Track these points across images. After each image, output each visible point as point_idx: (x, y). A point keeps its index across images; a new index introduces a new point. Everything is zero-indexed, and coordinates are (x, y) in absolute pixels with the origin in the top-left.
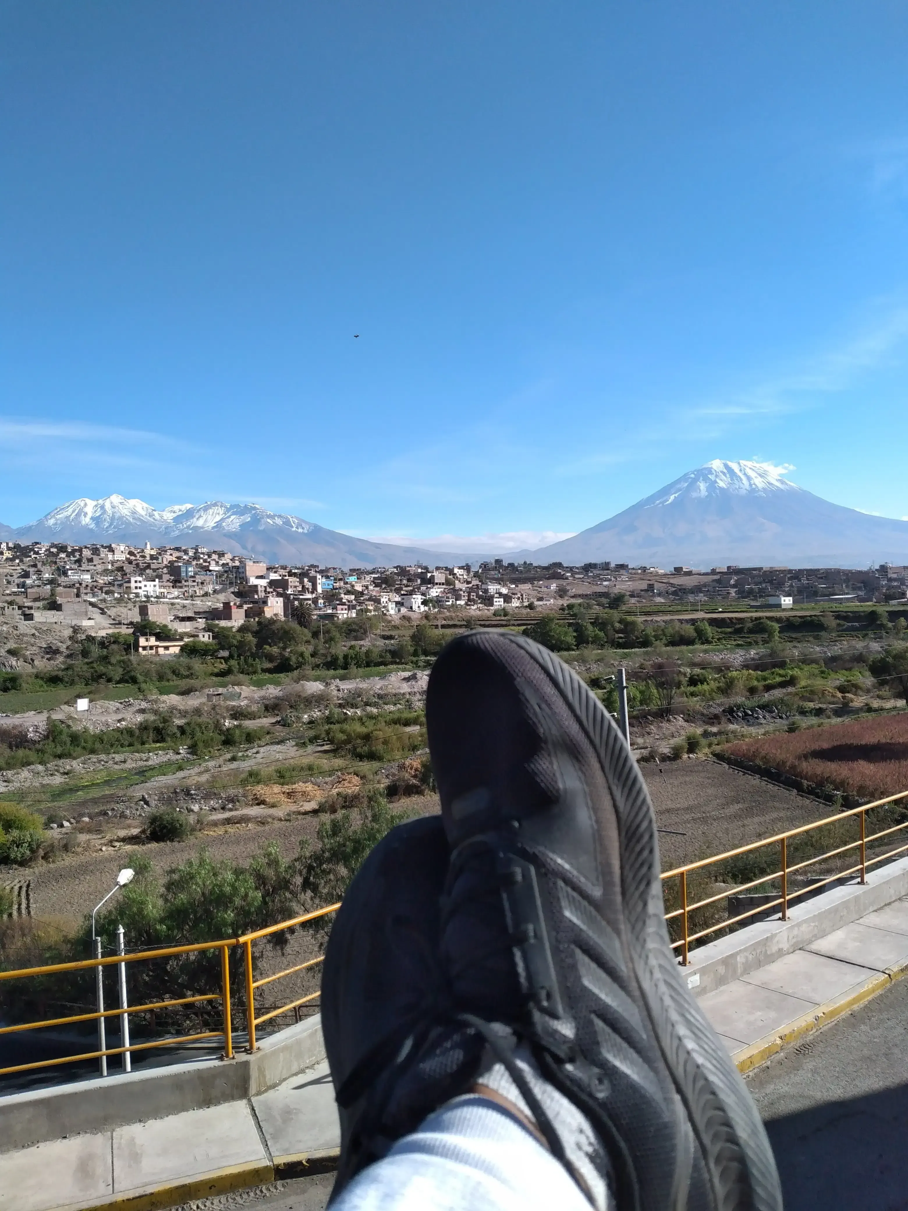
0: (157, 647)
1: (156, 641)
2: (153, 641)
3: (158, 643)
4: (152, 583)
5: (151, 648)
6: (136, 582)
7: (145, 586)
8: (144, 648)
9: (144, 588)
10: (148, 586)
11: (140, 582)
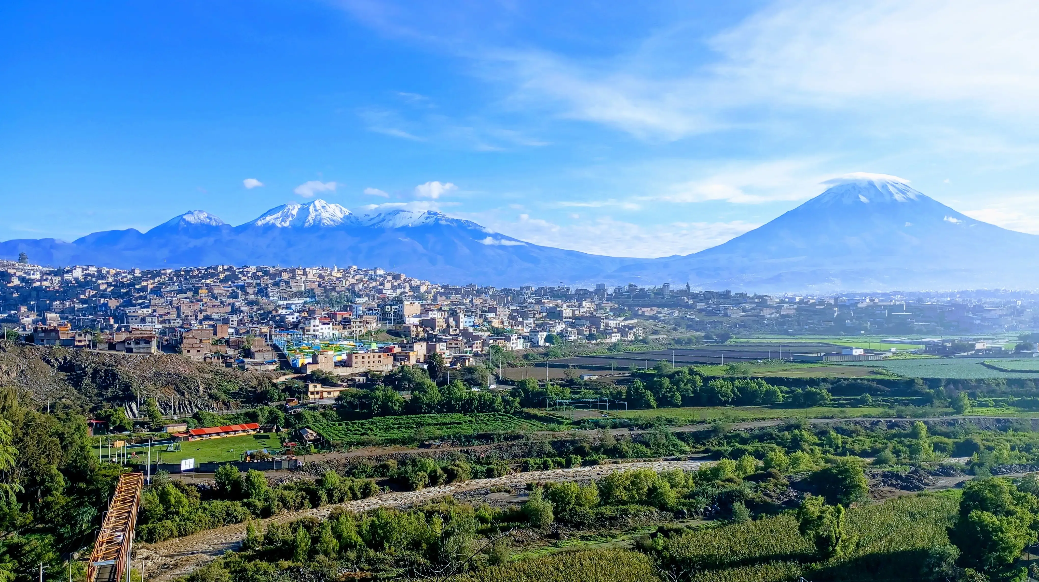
0: (322, 392)
1: (322, 387)
2: (319, 388)
3: (322, 389)
4: (327, 326)
5: (317, 393)
6: (314, 326)
7: (322, 329)
8: (312, 393)
9: (320, 331)
10: (324, 329)
11: (318, 326)
